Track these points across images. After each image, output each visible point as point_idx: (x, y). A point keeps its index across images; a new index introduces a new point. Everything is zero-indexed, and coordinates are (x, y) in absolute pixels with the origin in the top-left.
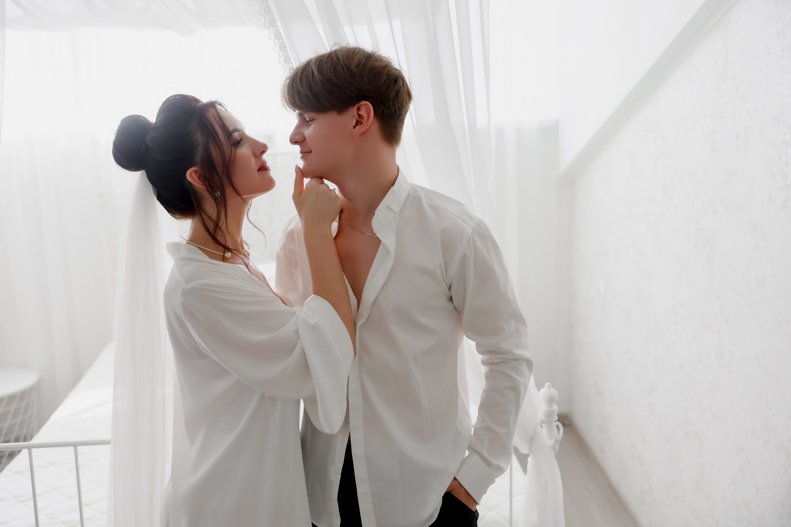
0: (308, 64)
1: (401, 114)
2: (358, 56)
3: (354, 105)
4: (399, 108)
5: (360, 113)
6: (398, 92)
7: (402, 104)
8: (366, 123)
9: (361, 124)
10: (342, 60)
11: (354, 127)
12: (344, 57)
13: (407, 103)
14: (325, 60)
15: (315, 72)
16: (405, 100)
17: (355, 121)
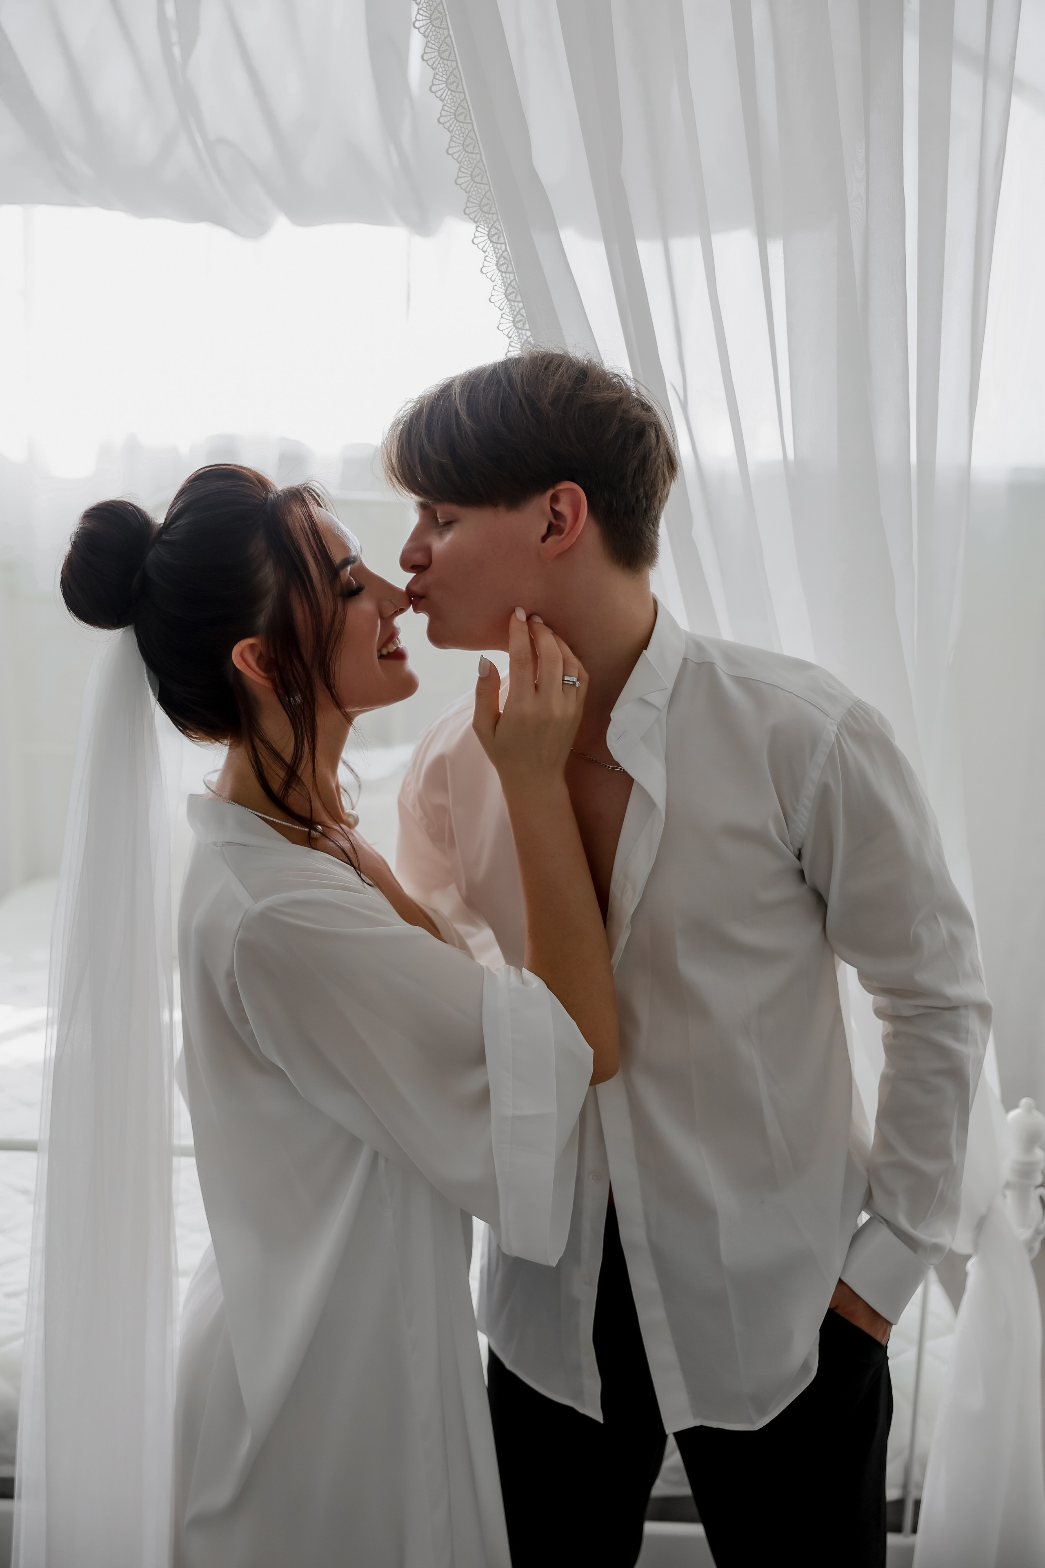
0: (445, 392)
1: (652, 507)
2: (557, 377)
3: (545, 490)
4: (646, 493)
5: (558, 508)
6: (644, 459)
7: (653, 485)
8: (571, 531)
9: (560, 531)
10: (519, 386)
11: (544, 539)
12: (525, 379)
13: (665, 482)
14: (482, 385)
15: (463, 414)
16: (660, 475)
17: (546, 525)
